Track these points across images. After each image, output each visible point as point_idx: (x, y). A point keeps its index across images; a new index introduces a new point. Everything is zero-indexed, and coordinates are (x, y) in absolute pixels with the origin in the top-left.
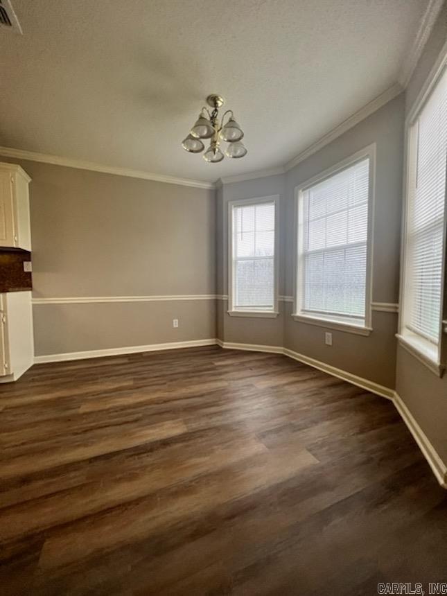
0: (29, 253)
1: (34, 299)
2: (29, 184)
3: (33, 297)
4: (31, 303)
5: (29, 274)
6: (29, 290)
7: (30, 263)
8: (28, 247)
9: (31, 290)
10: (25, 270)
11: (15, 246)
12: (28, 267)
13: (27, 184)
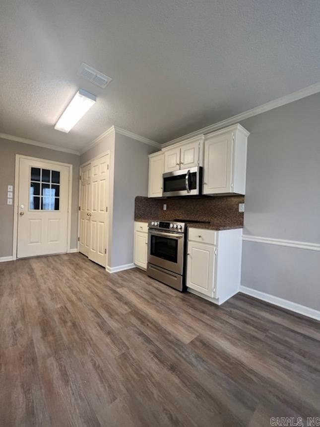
0: (243, 196)
1: (244, 236)
2: (248, 138)
3: (243, 234)
4: (241, 238)
5: (242, 214)
6: (240, 228)
7: (244, 204)
8: (242, 192)
9: (243, 228)
10: (240, 211)
11: (231, 192)
12: (242, 208)
13: (247, 138)
